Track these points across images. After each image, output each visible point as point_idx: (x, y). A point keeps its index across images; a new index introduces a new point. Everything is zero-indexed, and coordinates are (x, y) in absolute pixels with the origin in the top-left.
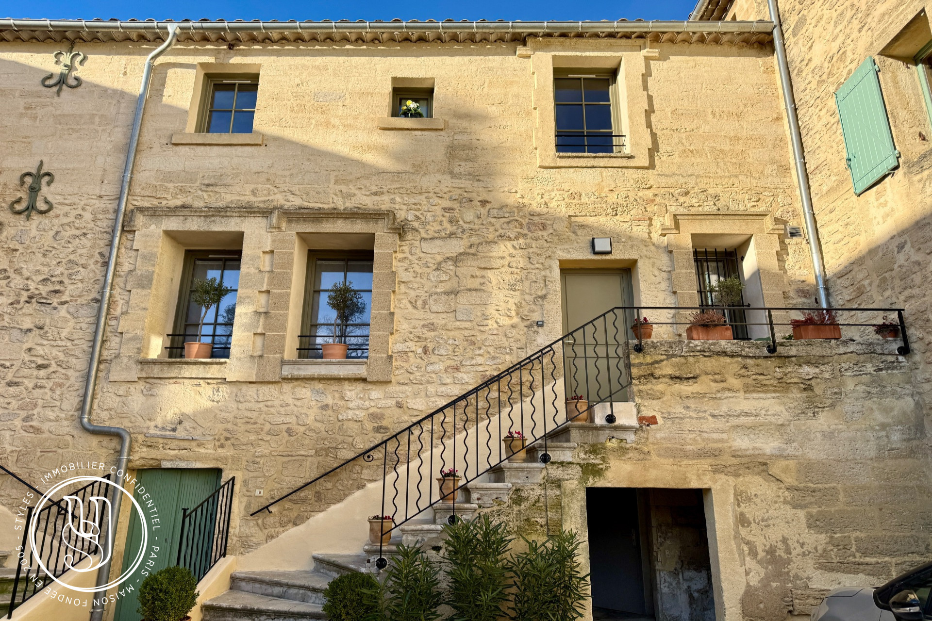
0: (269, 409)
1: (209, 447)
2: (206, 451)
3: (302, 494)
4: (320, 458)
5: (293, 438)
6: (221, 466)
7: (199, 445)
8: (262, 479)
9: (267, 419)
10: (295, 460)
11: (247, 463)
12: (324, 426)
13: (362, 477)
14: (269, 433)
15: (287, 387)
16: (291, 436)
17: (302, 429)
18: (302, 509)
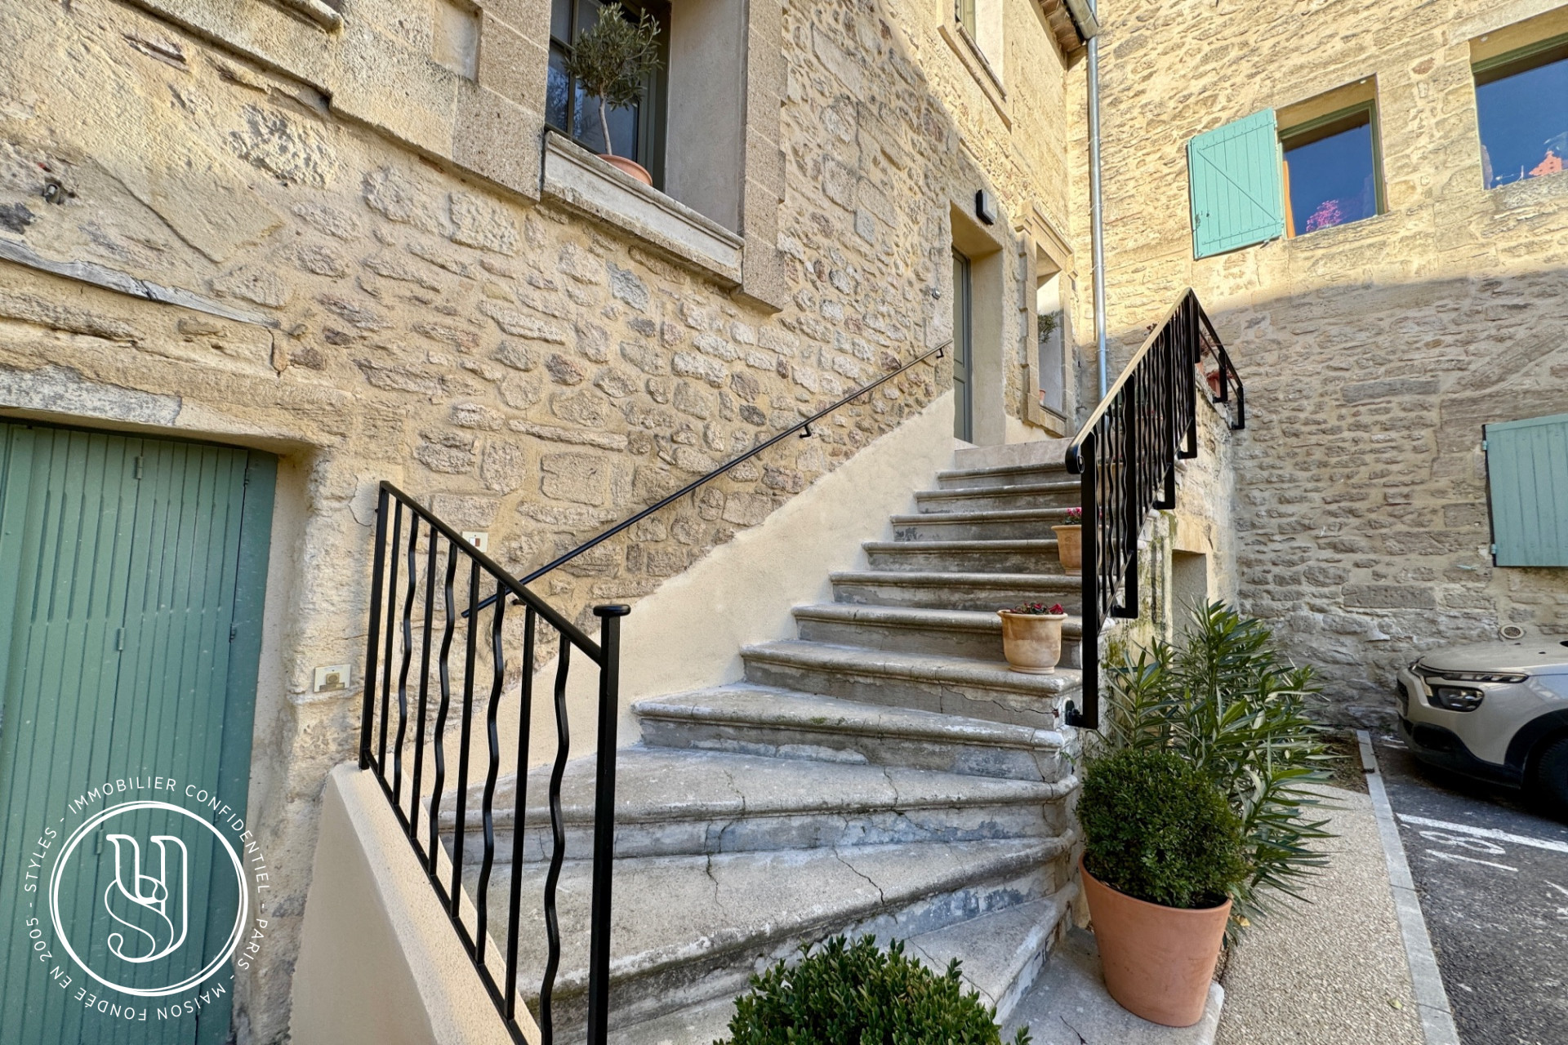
0: (493, 278)
1: (245, 350)
2: (230, 365)
3: (598, 551)
4: (640, 461)
5: (568, 392)
6: (313, 434)
7: (187, 333)
8: (484, 501)
9: (489, 308)
10: (578, 455)
11: (422, 443)
12: (644, 377)
13: (726, 516)
14: (500, 356)
15: (548, 231)
16: (565, 383)
17: (591, 371)
18: (597, 591)
